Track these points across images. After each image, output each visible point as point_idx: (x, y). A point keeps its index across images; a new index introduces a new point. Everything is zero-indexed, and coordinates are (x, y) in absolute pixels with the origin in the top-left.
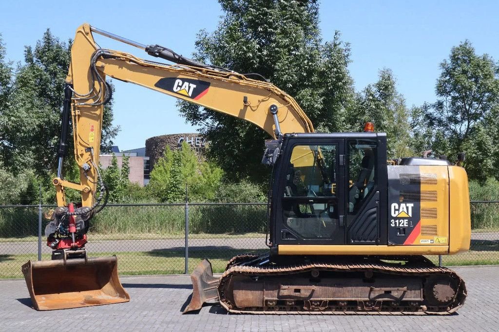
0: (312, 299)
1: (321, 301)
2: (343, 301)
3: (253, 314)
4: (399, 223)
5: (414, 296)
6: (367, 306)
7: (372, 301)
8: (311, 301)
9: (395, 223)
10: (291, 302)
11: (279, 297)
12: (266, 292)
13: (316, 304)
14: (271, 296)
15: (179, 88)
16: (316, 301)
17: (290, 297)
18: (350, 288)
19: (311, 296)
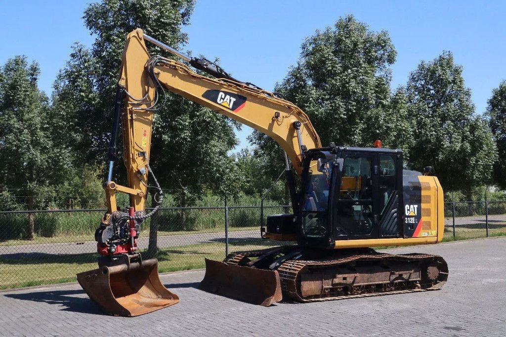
0: (355, 285)
1: (360, 286)
2: (373, 285)
3: (320, 301)
4: (410, 220)
5: (415, 277)
6: (388, 287)
7: (392, 283)
8: (354, 286)
9: (408, 220)
10: (340, 289)
11: (332, 285)
12: (324, 281)
13: (356, 289)
14: (328, 284)
15: (222, 100)
16: (356, 286)
17: (340, 284)
18: (378, 274)
19: (354, 282)
